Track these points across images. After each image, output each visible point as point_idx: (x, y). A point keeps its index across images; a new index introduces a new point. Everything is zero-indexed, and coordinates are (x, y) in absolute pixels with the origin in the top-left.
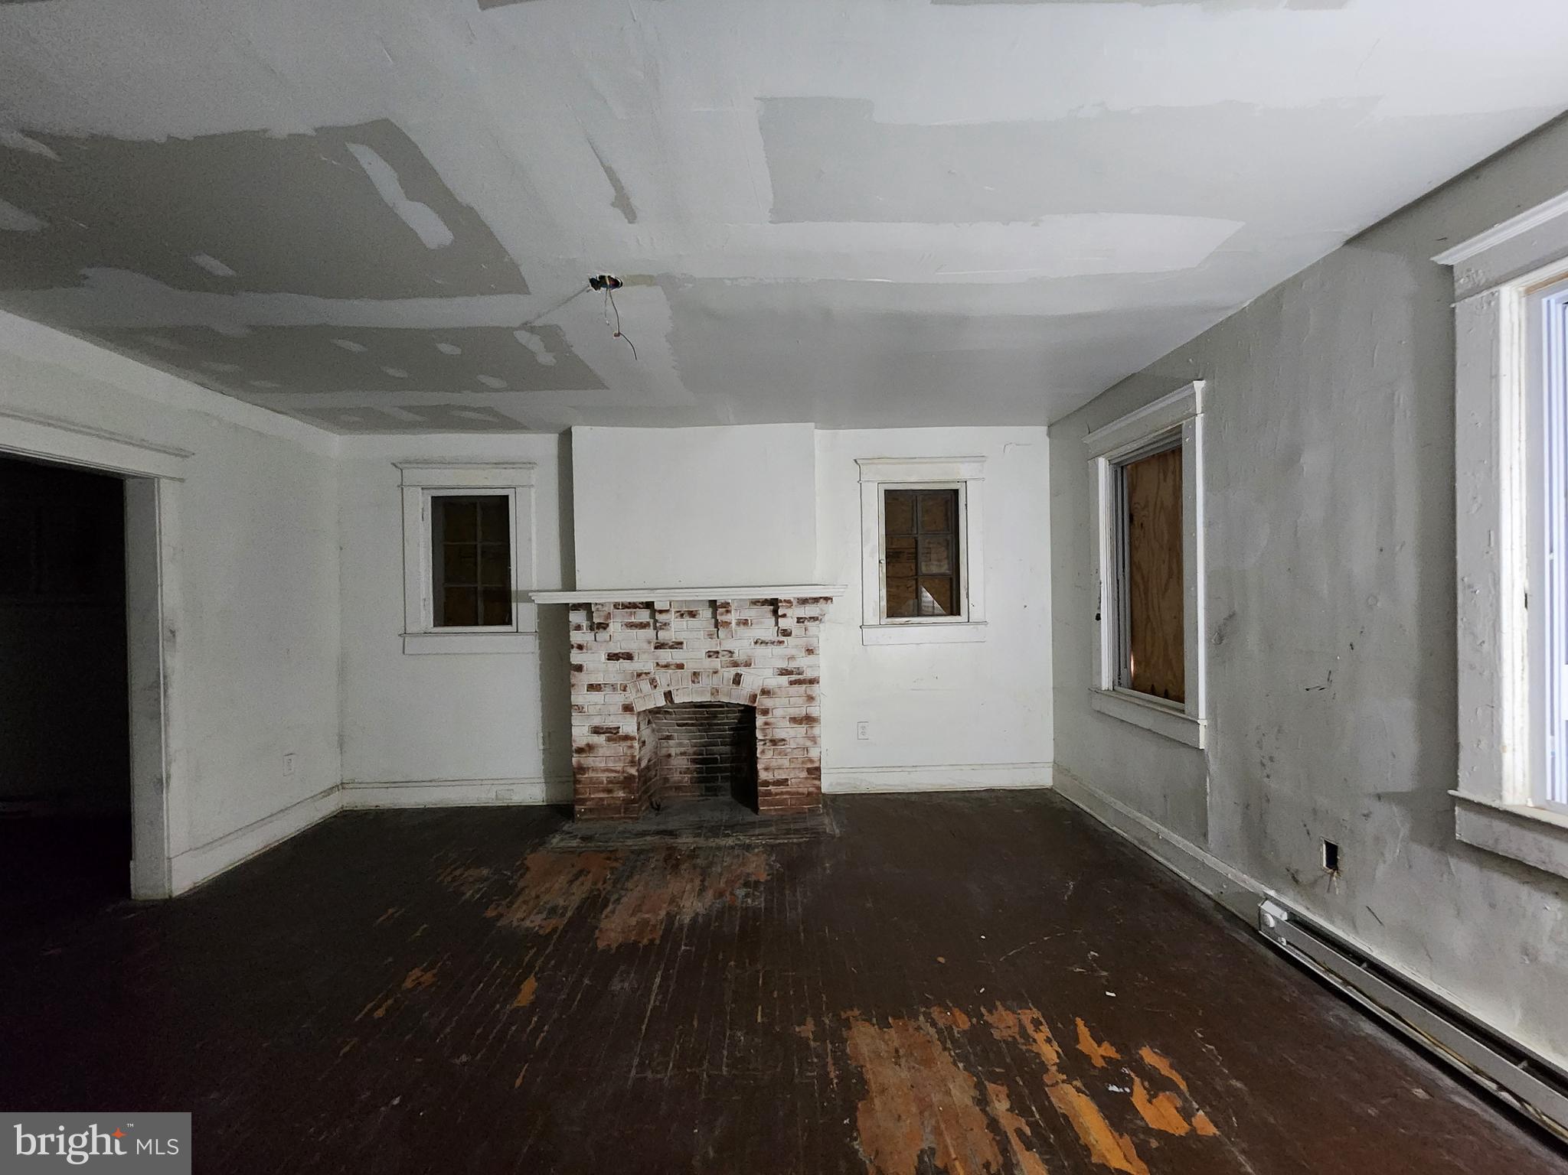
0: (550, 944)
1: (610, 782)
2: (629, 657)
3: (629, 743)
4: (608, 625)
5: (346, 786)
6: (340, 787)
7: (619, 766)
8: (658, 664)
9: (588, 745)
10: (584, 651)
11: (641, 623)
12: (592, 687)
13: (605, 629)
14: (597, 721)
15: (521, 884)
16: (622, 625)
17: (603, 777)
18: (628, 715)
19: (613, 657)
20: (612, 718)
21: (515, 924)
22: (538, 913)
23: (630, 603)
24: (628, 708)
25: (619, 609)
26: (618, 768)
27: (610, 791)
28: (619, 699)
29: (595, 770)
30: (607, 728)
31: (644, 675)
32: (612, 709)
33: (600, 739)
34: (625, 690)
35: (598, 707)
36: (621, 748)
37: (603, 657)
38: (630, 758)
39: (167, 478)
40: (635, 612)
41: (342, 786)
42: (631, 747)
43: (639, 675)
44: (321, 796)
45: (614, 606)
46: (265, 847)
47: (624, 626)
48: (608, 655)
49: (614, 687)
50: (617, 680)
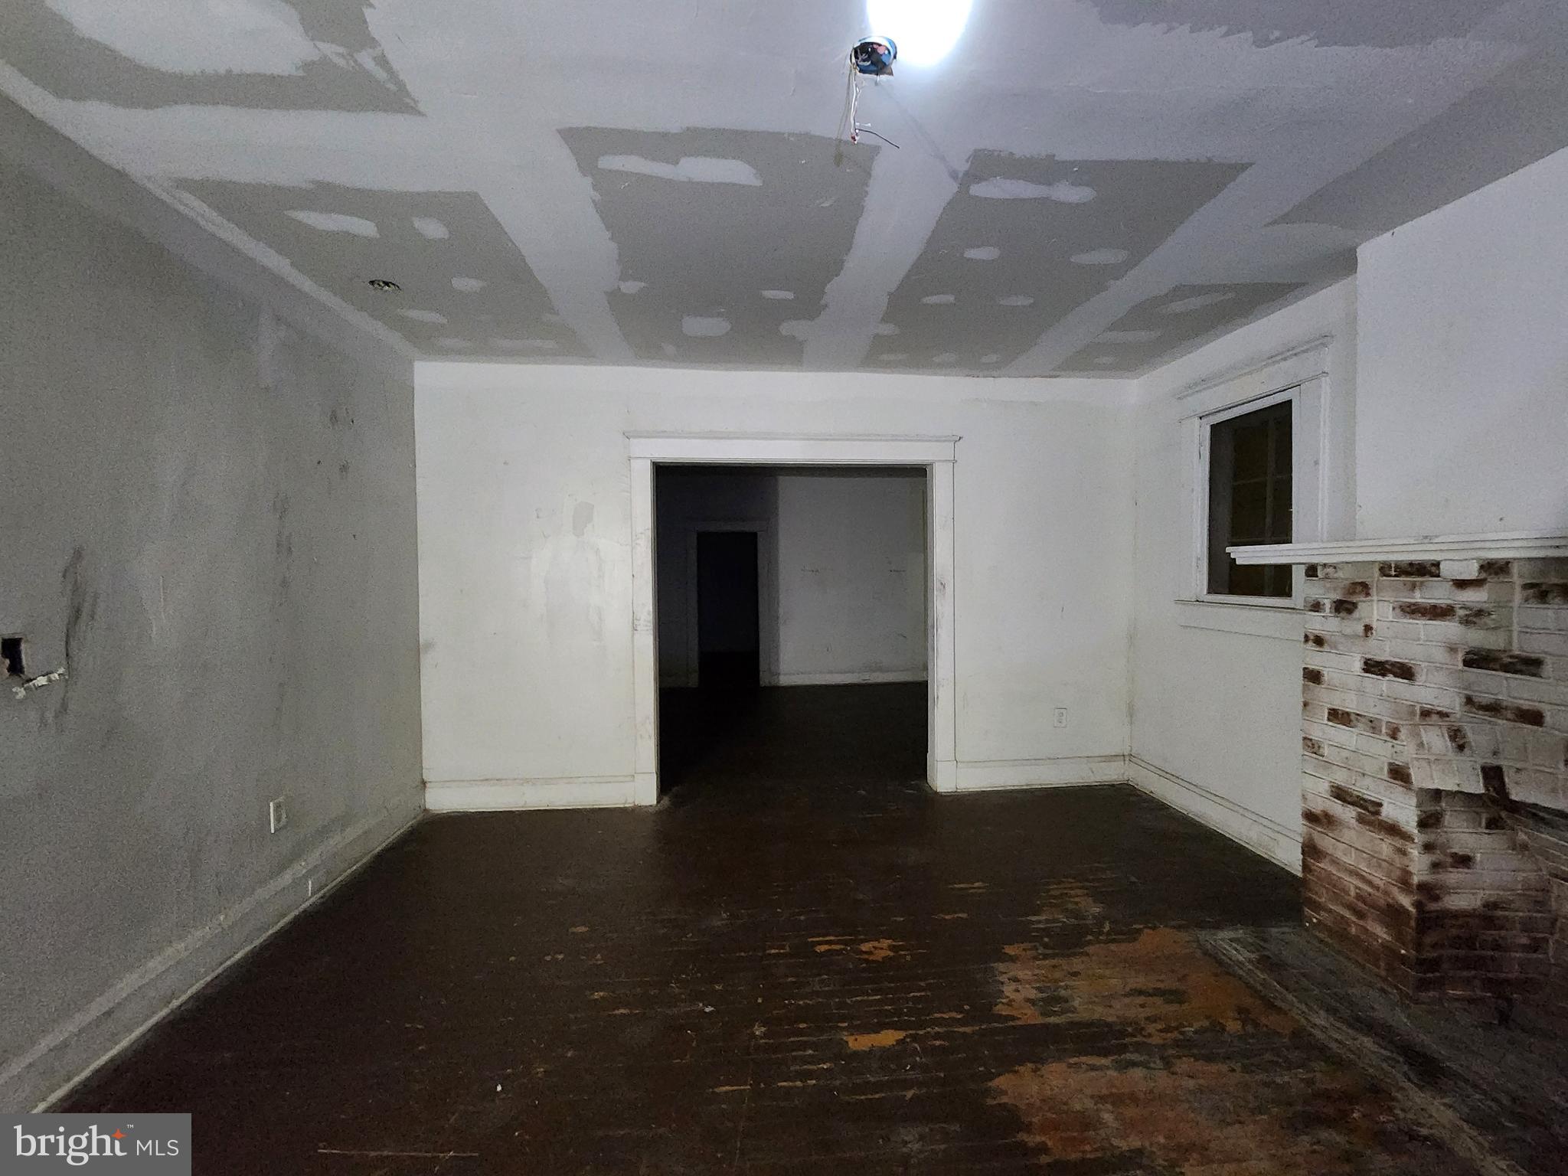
0: (972, 1026)
1: (1359, 897)
2: (1405, 672)
3: (1399, 843)
4: (1355, 605)
5: (1133, 759)
6: (1127, 759)
7: (1379, 878)
8: (1469, 701)
9: (1326, 815)
10: (1326, 648)
11: (1434, 607)
12: (1335, 715)
13: (1350, 611)
14: (1341, 778)
15: (1090, 949)
16: (1394, 609)
17: (1352, 884)
18: (1398, 789)
19: (1374, 667)
20: (1367, 781)
21: (1003, 978)
22: (1037, 988)
23: (1411, 564)
24: (1399, 774)
25: (1391, 576)
26: (1377, 881)
27: (1361, 915)
28: (1380, 752)
29: (1335, 862)
30: (1358, 797)
31: (1435, 717)
32: (1370, 766)
33: (1347, 814)
34: (1394, 737)
35: (1345, 754)
36: (1386, 847)
37: (1358, 665)
38: (1398, 873)
39: (939, 461)
40: (1422, 582)
41: (1129, 757)
42: (1403, 852)
43: (1426, 714)
44: (1099, 759)
45: (1381, 569)
46: (1027, 785)
47: (1398, 611)
48: (1366, 663)
49: (1373, 725)
50: (1383, 714)
